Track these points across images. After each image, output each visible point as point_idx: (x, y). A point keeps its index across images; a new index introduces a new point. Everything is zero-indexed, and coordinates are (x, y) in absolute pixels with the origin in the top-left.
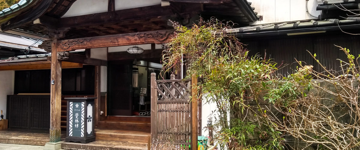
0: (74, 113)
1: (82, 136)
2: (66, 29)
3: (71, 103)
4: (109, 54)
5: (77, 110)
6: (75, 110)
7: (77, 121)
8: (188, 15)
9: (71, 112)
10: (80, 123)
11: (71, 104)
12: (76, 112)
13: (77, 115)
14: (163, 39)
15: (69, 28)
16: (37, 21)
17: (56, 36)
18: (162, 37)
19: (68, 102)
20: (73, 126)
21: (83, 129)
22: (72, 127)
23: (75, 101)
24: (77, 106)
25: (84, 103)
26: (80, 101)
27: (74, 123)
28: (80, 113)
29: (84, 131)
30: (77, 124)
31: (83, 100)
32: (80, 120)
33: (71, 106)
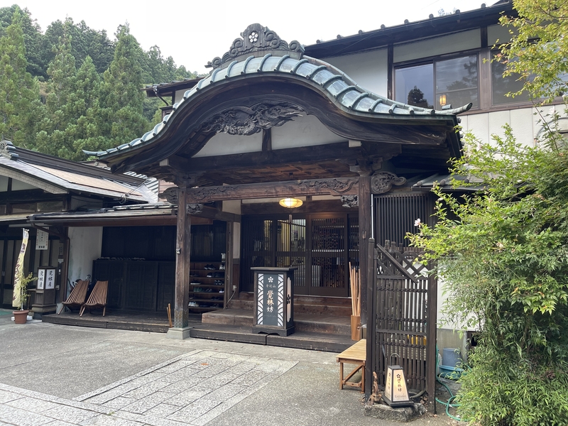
0: (266, 290)
1: (279, 325)
2: (201, 173)
3: (260, 275)
4: (243, 207)
5: (271, 286)
6: (267, 286)
7: (270, 302)
8: (381, 158)
9: (260, 288)
10: (275, 307)
11: (261, 277)
12: (270, 289)
13: (270, 293)
14: (344, 189)
15: (205, 172)
16: (164, 163)
17: (185, 182)
18: (342, 187)
19: (255, 274)
20: (265, 309)
21: (282, 314)
22: (262, 311)
23: (266, 273)
24: (271, 279)
25: (282, 276)
26: (276, 273)
27: (265, 305)
28: (276, 291)
29: (283, 318)
30: (270, 307)
31: (281, 272)
32: (275, 300)
33: (260, 280)
